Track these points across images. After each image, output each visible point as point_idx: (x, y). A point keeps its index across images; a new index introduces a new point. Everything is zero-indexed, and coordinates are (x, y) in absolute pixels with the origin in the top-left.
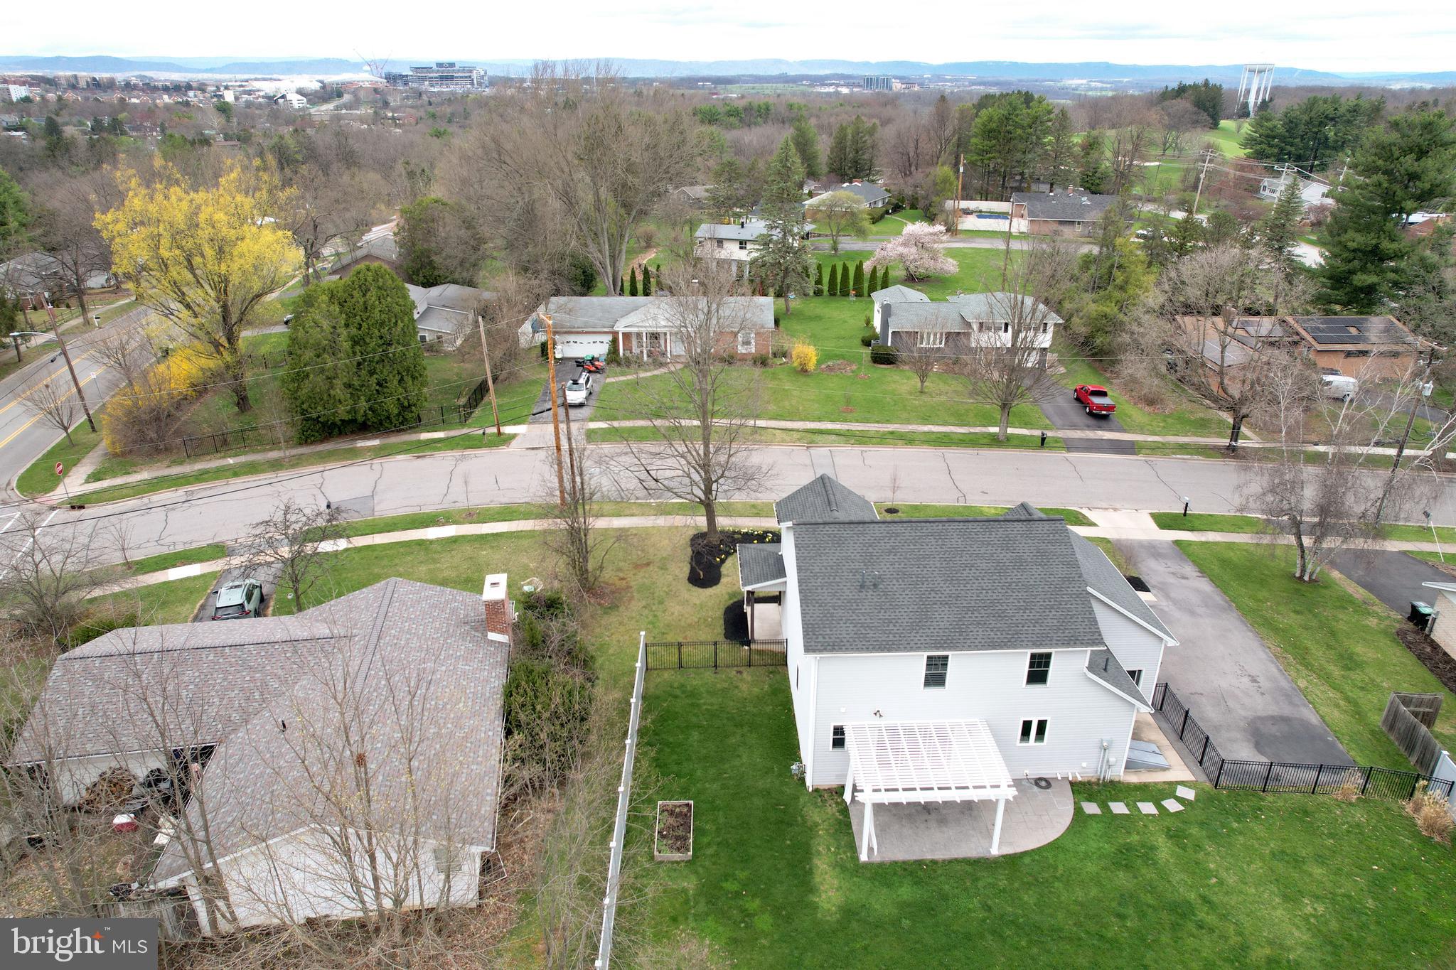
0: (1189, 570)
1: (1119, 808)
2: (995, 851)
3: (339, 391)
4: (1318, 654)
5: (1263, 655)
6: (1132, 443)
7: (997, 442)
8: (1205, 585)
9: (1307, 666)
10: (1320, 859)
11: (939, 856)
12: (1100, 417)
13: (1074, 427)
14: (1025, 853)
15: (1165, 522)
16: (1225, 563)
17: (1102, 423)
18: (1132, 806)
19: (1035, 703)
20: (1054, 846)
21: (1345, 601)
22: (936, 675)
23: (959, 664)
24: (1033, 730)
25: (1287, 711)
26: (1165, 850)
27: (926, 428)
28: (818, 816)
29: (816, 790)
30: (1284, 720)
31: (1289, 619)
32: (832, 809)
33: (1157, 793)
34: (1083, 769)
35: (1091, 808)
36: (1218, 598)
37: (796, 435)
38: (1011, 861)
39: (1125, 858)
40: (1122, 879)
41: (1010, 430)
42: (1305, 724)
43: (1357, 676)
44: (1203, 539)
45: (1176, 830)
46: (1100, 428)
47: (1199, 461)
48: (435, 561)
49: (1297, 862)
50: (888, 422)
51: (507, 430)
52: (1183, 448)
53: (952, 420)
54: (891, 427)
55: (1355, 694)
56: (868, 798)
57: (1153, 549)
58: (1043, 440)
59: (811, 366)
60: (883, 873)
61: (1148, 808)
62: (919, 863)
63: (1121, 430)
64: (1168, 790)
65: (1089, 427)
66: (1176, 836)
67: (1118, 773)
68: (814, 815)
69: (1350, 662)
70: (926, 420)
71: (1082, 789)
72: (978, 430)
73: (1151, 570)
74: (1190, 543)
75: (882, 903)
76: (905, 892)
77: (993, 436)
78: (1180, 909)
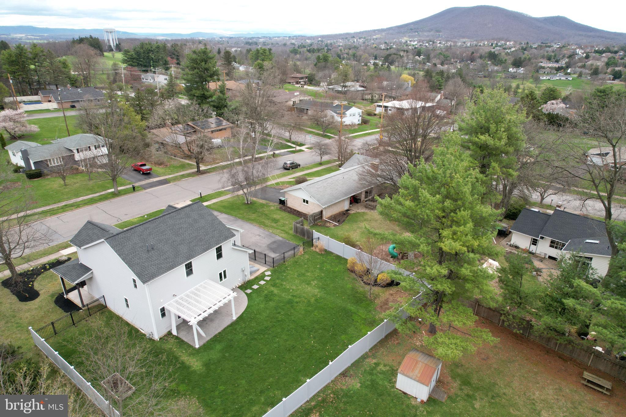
1: (255, 287)
2: (235, 318)
4: (267, 222)
5: (256, 228)
6: (166, 180)
7: (116, 195)
9: (267, 226)
10: (307, 271)
11: (220, 330)
12: (147, 174)
13: (140, 180)
14: (243, 313)
16: (224, 207)
17: (149, 176)
18: (258, 284)
19: (221, 265)
20: (248, 307)
21: (262, 205)
22: (189, 269)
23: (196, 263)
24: (223, 275)
25: (273, 240)
26: (275, 291)
27: (81, 199)
28: (170, 345)
29: (160, 339)
30: (274, 242)
31: (253, 216)
32: (172, 341)
33: (262, 277)
34: (240, 281)
35: (249, 291)
36: (232, 218)
39: (268, 298)
40: (271, 304)
41: (119, 188)
42: (280, 241)
43: (279, 224)
44: (212, 203)
45: (272, 283)
46: (150, 178)
47: (191, 179)
49: (303, 275)
50: (59, 202)
52: (183, 176)
53: (88, 192)
54: (63, 204)
55: (283, 228)
56: (193, 322)
58: (134, 188)
60: (207, 347)
61: (262, 283)
62: (216, 336)
63: (158, 176)
64: (263, 275)
65: (147, 179)
66: (274, 285)
67: (249, 277)
68: (168, 346)
69: (276, 221)
70: (77, 196)
71: (243, 287)
72: (103, 193)
74: (210, 205)
75: (215, 355)
76: (219, 347)
77: (112, 193)
78: (290, 302)
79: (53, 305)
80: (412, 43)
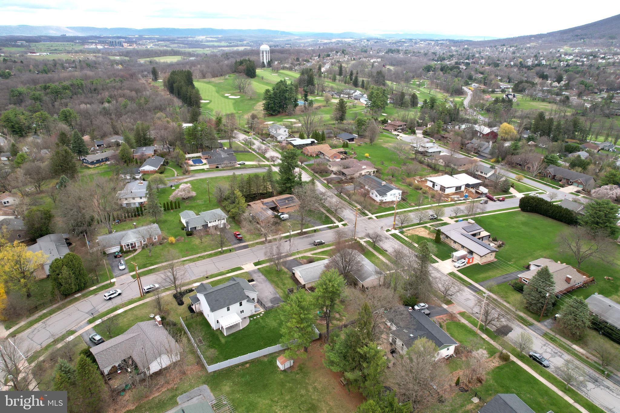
0: (260, 274)
1: (255, 318)
2: (241, 328)
3: (73, 287)
4: (280, 284)
5: (272, 288)
6: (247, 245)
7: (221, 253)
8: (263, 277)
9: (278, 287)
12: (240, 240)
13: (236, 244)
14: (245, 327)
15: (256, 264)
16: (266, 270)
19: (241, 308)
20: (248, 325)
21: (284, 273)
22: (228, 310)
23: (231, 307)
24: (242, 312)
25: (275, 296)
26: (261, 321)
27: (206, 253)
28: (218, 333)
29: (216, 330)
30: (275, 298)
31: (276, 279)
32: (219, 331)
33: (259, 314)
34: (249, 314)
35: (252, 319)
36: (265, 279)
37: (180, 263)
38: (243, 329)
39: (257, 323)
40: (257, 326)
41: (223, 249)
42: (277, 297)
43: (284, 286)
44: (262, 266)
45: (262, 318)
46: (241, 243)
47: (259, 246)
48: (126, 317)
50: (197, 254)
51: (112, 281)
52: (257, 243)
53: (210, 249)
54: (198, 255)
55: (284, 289)
56: (224, 328)
57: (254, 271)
58: (230, 250)
59: (174, 242)
60: (229, 336)
61: (258, 316)
62: (233, 333)
63: (245, 242)
64: (261, 313)
65: (239, 243)
67: (254, 313)
68: (217, 333)
69: (284, 284)
70: (205, 251)
71: (250, 317)
72: (216, 251)
73: (255, 276)
74: (260, 268)
75: (230, 339)
76: (232, 337)
77: (220, 251)
78: (263, 327)
79: (187, 309)
80: (567, 57)
